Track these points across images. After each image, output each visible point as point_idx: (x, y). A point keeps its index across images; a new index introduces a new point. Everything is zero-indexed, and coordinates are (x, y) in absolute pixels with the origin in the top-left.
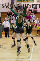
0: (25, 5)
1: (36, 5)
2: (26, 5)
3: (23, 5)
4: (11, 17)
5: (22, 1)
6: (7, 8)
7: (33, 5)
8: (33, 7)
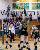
3: (19, 12)
4: (8, 23)
5: (17, 9)
6: (2, 15)
7: (28, 12)
8: (28, 15)
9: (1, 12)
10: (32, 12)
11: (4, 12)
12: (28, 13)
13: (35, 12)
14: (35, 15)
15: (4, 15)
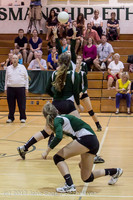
1: (115, 11)
3: (73, 10)
6: (15, 19)
7: (104, 9)
8: (104, 18)
9: (11, 10)
10: (118, 9)
11: (20, 10)
12: (104, 13)
13: (127, 9)
14: (127, 18)
15: (21, 19)
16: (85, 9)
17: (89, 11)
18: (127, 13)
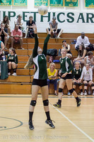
0: (4, 13)
2: (7, 14)
7: (24, 13)
10: (35, 13)
12: (24, 16)
14: (42, 21)
16: (9, 13)
17: (12, 14)
18: (42, 17)
